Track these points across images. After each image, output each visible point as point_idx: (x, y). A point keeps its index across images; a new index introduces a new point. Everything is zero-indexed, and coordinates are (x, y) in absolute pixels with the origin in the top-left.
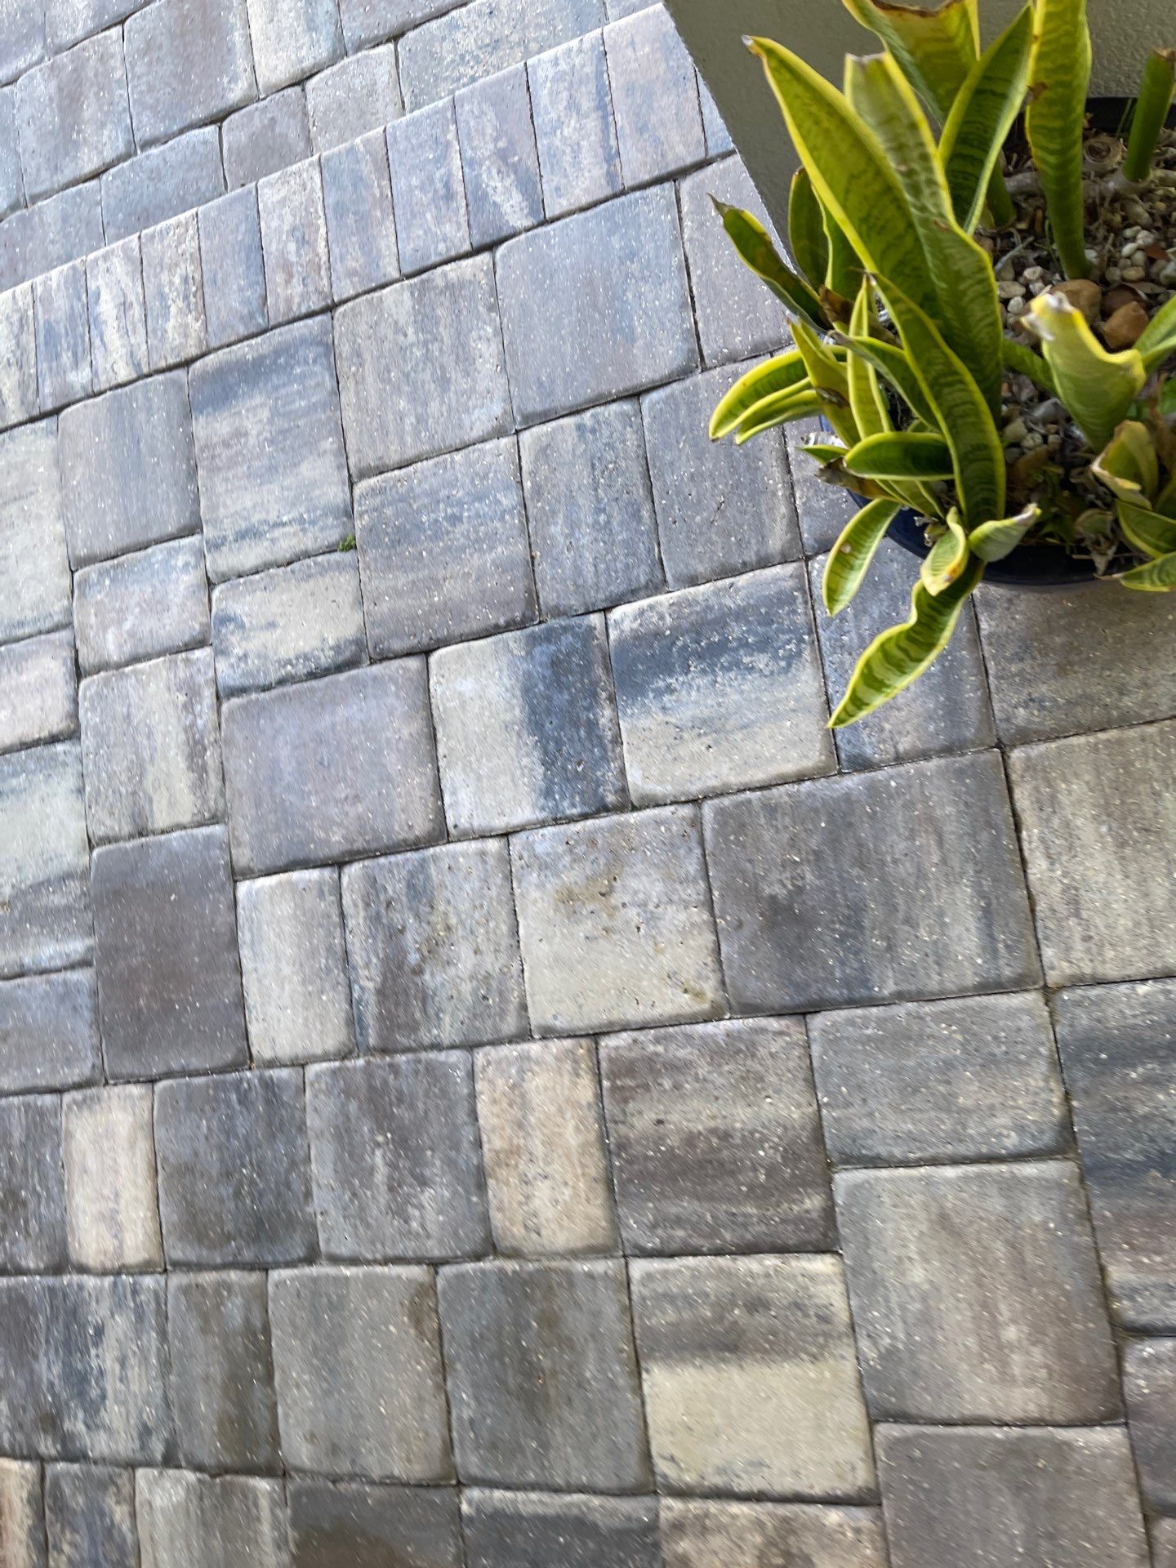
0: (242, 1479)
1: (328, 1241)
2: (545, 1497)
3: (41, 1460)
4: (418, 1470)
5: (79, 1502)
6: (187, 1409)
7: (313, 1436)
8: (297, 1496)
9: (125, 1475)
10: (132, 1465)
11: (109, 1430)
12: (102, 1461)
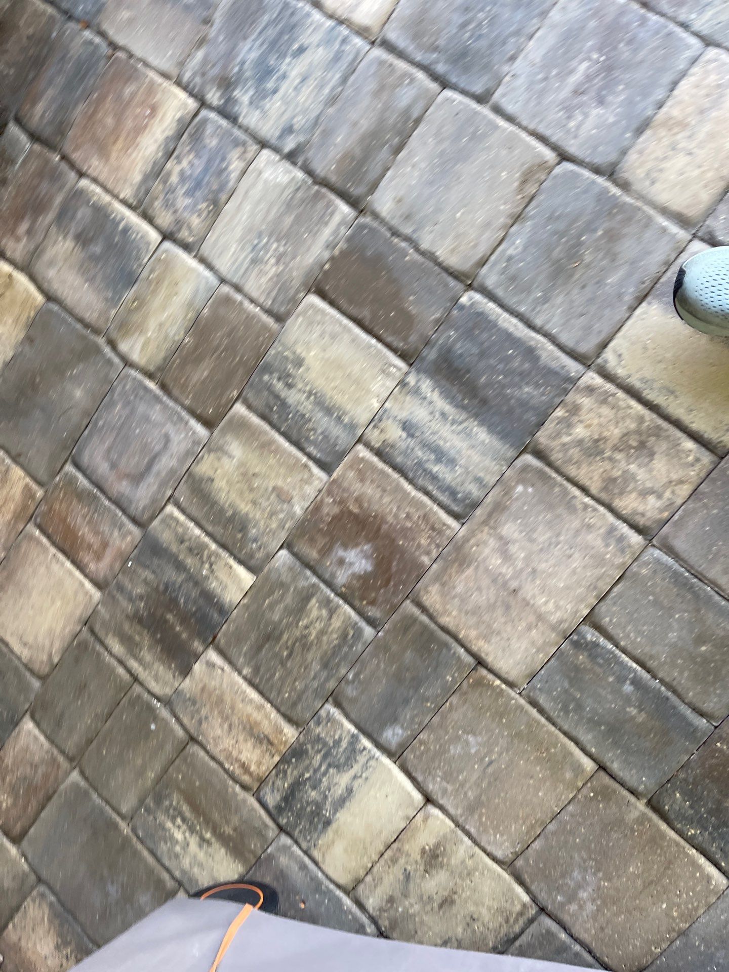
0: (332, 197)
1: (504, 95)
2: (521, 325)
3: (203, 103)
4: (453, 261)
5: (212, 143)
6: (327, 134)
7: (400, 201)
8: (362, 227)
9: (255, 147)
10: (263, 144)
11: (264, 114)
12: (246, 130)
